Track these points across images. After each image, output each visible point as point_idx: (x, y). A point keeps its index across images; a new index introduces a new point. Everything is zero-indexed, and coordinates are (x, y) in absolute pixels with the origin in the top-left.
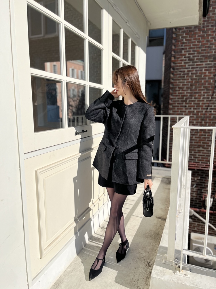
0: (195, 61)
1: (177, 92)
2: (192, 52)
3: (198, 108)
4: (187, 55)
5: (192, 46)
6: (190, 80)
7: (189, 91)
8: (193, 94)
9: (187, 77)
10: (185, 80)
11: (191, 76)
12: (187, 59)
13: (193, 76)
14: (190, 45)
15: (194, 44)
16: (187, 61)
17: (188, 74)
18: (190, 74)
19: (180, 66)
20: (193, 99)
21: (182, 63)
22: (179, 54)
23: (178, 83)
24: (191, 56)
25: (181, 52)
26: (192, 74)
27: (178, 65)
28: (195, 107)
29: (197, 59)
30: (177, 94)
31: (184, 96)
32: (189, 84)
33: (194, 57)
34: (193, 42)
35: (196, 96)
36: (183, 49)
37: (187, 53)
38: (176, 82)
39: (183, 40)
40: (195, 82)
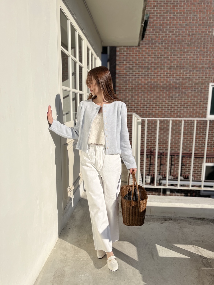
0: (134, 70)
1: (121, 94)
2: (131, 63)
3: (137, 106)
4: (128, 66)
5: (131, 59)
6: (131, 85)
7: (130, 94)
8: (134, 96)
9: (129, 82)
10: (127, 84)
11: (131, 82)
12: (128, 68)
13: (133, 82)
14: (130, 58)
15: (133, 57)
16: (128, 70)
17: (129, 80)
18: (131, 81)
19: (123, 73)
20: (133, 100)
21: (124, 71)
22: (122, 64)
23: (122, 87)
24: (131, 66)
25: (123, 62)
26: (132, 80)
27: (122, 72)
28: (136, 106)
29: (135, 69)
30: (121, 96)
31: (127, 97)
32: (130, 88)
33: (133, 67)
34: (131, 56)
35: (135, 97)
36: (124, 60)
37: (128, 64)
38: (120, 86)
39: (124, 53)
40: (135, 86)
